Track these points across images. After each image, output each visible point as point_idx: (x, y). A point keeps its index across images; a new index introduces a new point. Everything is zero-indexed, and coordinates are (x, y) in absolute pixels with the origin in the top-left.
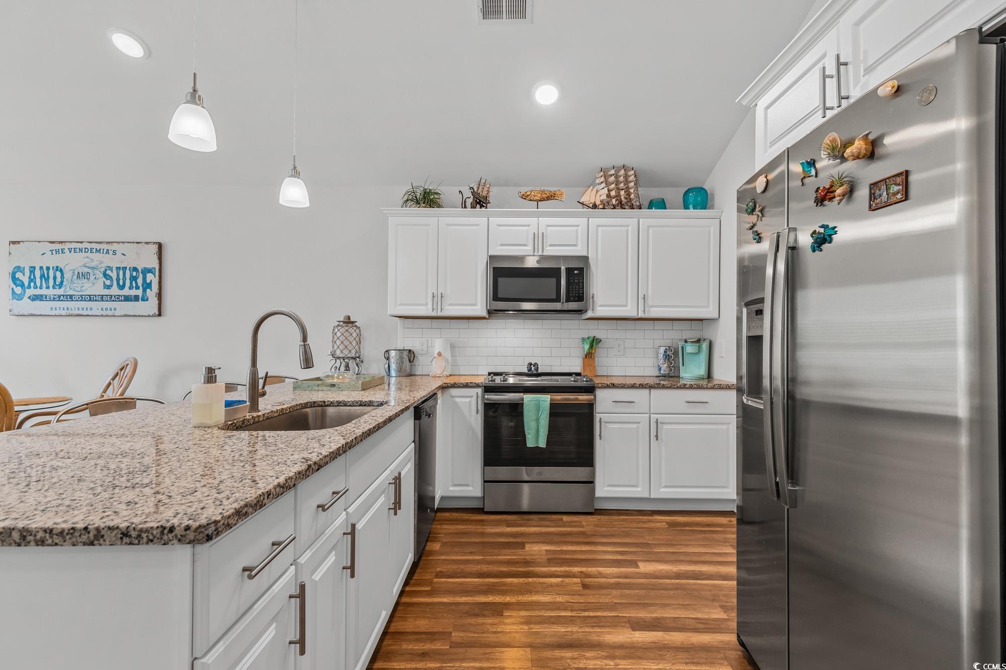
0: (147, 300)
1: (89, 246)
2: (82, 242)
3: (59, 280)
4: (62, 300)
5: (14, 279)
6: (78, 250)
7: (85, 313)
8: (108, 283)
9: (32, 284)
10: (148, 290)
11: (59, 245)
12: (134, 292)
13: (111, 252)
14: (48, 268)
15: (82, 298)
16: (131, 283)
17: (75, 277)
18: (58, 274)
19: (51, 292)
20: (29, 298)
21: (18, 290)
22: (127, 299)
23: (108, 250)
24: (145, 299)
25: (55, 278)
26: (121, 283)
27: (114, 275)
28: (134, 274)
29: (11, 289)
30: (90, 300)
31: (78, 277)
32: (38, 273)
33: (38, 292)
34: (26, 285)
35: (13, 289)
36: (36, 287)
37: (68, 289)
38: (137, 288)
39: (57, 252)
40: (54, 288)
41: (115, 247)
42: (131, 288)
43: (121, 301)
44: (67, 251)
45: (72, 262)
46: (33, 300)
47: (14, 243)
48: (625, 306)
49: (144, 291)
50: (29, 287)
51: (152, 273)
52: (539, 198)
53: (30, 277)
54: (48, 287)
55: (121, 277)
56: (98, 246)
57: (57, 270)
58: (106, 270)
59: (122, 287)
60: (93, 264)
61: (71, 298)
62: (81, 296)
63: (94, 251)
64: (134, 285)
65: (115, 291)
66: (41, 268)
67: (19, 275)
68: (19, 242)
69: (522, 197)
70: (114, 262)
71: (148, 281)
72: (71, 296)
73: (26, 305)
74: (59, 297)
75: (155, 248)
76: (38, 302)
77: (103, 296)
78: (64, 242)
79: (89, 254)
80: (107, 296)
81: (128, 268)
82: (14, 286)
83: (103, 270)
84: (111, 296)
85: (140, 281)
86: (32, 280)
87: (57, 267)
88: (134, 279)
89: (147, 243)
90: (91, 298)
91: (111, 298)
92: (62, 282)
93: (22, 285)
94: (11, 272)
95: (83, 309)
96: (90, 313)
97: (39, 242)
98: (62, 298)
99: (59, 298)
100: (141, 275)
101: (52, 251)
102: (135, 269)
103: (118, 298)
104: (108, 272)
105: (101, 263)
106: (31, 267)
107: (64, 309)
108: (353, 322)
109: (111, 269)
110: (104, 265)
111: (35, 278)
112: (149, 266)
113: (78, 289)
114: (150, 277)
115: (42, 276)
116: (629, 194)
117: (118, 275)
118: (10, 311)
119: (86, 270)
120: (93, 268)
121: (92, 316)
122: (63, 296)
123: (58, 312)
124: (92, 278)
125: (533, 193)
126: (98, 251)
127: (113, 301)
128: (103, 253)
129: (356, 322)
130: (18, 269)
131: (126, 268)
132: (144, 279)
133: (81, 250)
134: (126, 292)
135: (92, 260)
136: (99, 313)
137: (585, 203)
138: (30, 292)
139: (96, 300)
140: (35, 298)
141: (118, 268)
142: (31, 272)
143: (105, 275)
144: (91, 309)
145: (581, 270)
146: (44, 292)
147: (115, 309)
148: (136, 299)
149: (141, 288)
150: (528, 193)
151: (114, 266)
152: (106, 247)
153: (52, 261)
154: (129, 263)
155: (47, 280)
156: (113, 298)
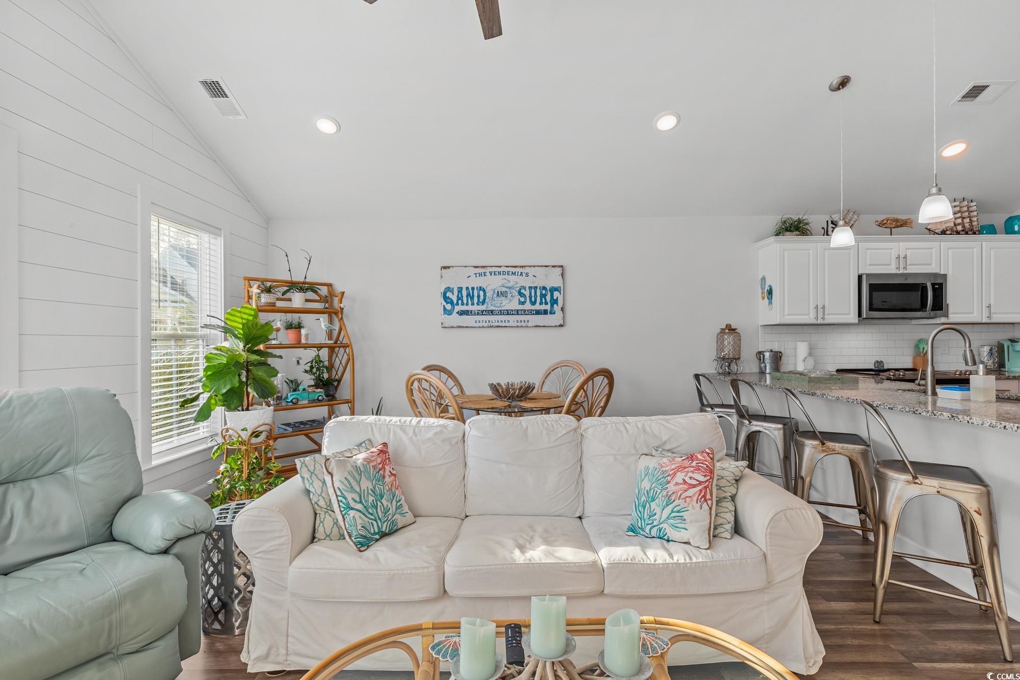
0: (554, 313)
1: (506, 270)
2: (500, 267)
3: (482, 298)
4: (485, 315)
5: (446, 298)
6: (497, 273)
7: (503, 324)
8: (522, 299)
9: (460, 302)
10: (555, 305)
11: (482, 269)
12: (543, 307)
13: (524, 275)
14: (473, 289)
15: (501, 313)
16: (541, 300)
17: (495, 295)
18: (482, 293)
19: (476, 308)
20: (458, 313)
21: (449, 307)
22: (538, 312)
23: (521, 273)
24: (552, 312)
25: (479, 296)
26: (533, 299)
27: (527, 293)
28: (544, 292)
29: (442, 306)
30: (508, 314)
31: (498, 295)
32: (464, 293)
33: (465, 308)
34: (455, 302)
35: (444, 306)
36: (462, 304)
37: (490, 305)
38: (546, 303)
39: (480, 275)
40: (478, 304)
41: (525, 270)
42: (541, 303)
43: (533, 314)
44: (488, 274)
45: (492, 283)
46: (461, 314)
47: (445, 268)
48: (972, 313)
49: (552, 306)
50: (457, 304)
51: (558, 291)
52: (894, 226)
53: (458, 296)
54: (473, 304)
55: (533, 294)
56: (514, 270)
57: (480, 290)
58: (520, 289)
59: (534, 303)
60: (510, 285)
61: (492, 312)
62: (500, 310)
63: (511, 273)
64: (544, 301)
65: (528, 306)
66: (467, 288)
67: (449, 294)
68: (449, 267)
69: (879, 226)
70: (527, 282)
71: (555, 298)
72: (492, 311)
73: (455, 319)
74: (482, 312)
75: (559, 270)
76: (464, 317)
77: (518, 310)
78: (486, 267)
79: (506, 276)
80: (522, 310)
81: (538, 287)
82: (445, 304)
83: (518, 289)
84: (525, 310)
85: (548, 298)
86: (460, 298)
87: (480, 287)
88: (543, 296)
89: (554, 266)
90: (508, 313)
91: (525, 312)
92: (485, 299)
93: (452, 303)
94: (442, 292)
95: (502, 321)
96: (507, 324)
97: (465, 267)
98: (484, 313)
99: (482, 313)
100: (549, 294)
101: (476, 274)
102: (544, 288)
103: (530, 312)
104: (523, 291)
105: (517, 283)
106: (459, 288)
107: (486, 322)
109: (524, 288)
110: (519, 285)
111: (462, 296)
112: (556, 285)
113: (498, 305)
114: (556, 294)
115: (468, 295)
116: (971, 221)
117: (530, 293)
118: (442, 324)
119: (504, 289)
120: (510, 288)
121: (509, 327)
122: (486, 311)
123: (481, 325)
124: (509, 296)
125: (889, 222)
126: (514, 274)
127: (527, 314)
128: (518, 275)
129: (737, 329)
130: (448, 289)
131: (537, 287)
132: (552, 296)
133: (499, 273)
134: (538, 307)
135: (508, 281)
136: (515, 324)
137: (932, 229)
138: (458, 308)
139: (512, 314)
140: (462, 313)
141: (530, 288)
142: (459, 292)
143: (520, 294)
144: (509, 321)
145: (941, 285)
146: (470, 308)
147: (528, 321)
148: (545, 312)
149: (549, 304)
150: (885, 222)
151: (527, 285)
152: (520, 270)
153: (476, 282)
154: (539, 283)
155: (472, 298)
156: (527, 312)
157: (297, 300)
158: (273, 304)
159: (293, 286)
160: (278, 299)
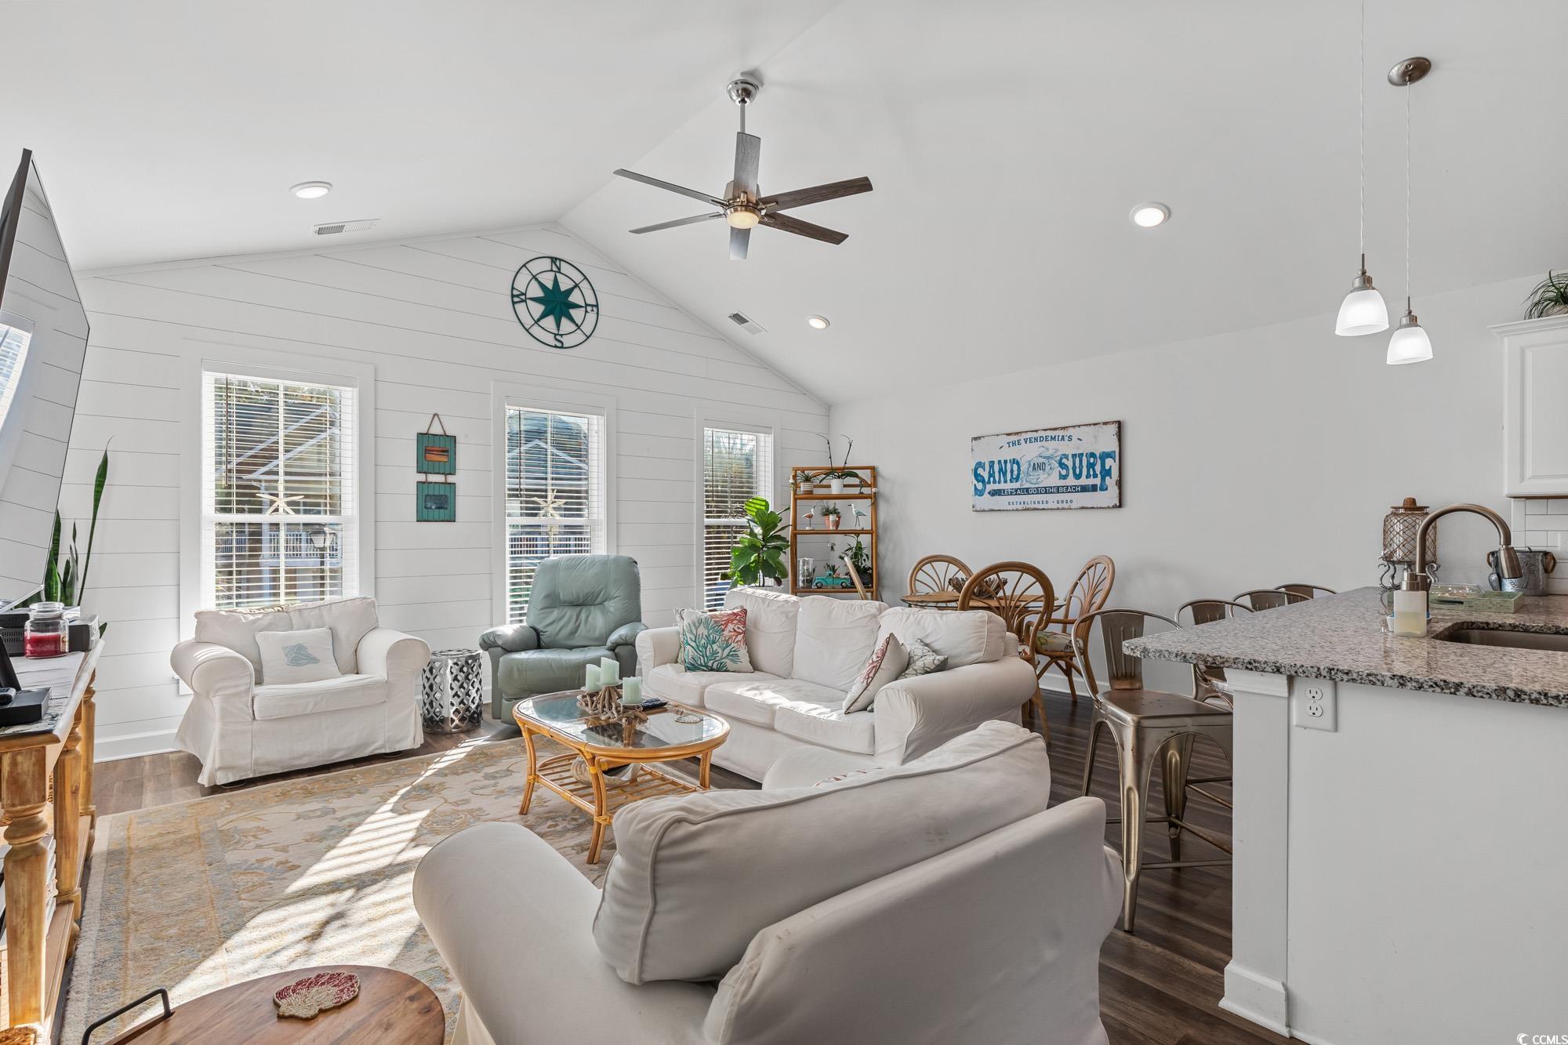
0: (1106, 489)
1: (1044, 434)
2: (1037, 431)
3: (1015, 473)
4: (1019, 494)
5: (977, 476)
6: (1033, 440)
7: (1041, 506)
8: (1064, 472)
9: (992, 479)
10: (1107, 478)
11: (1015, 437)
12: (1091, 481)
13: (1066, 438)
14: (1006, 462)
15: (1038, 491)
16: (1088, 471)
17: (1031, 469)
18: (1015, 467)
19: (1009, 486)
20: (989, 493)
21: (980, 486)
22: (1084, 489)
23: (1063, 436)
24: (1104, 488)
25: (1012, 471)
26: (1078, 472)
27: (1070, 464)
28: (1092, 460)
29: (973, 485)
30: (1046, 493)
31: (1034, 468)
32: (996, 467)
33: (997, 487)
34: (986, 480)
35: (975, 485)
36: (994, 482)
37: (1024, 482)
38: (1095, 476)
39: (1014, 444)
40: (1011, 481)
41: (1070, 432)
42: (1088, 476)
43: (1078, 492)
44: (1022, 442)
45: (1028, 453)
46: (993, 495)
47: (975, 439)
49: (1103, 479)
50: (989, 482)
51: (1111, 457)
53: (989, 472)
54: (1005, 482)
55: (1077, 465)
56: (1053, 434)
57: (1014, 463)
58: (1061, 459)
59: (1078, 477)
60: (1048, 454)
61: (1027, 491)
62: (1037, 488)
63: (1049, 438)
64: (1092, 473)
65: (1071, 481)
66: (1000, 462)
67: (980, 471)
68: (979, 438)
70: (1068, 448)
71: (1107, 468)
72: (1027, 489)
73: (987, 501)
74: (1016, 490)
75: (1113, 428)
76: (997, 497)
77: (1058, 487)
78: (1020, 433)
79: (1044, 443)
80: (1063, 487)
81: (1085, 454)
82: (976, 483)
83: (1058, 458)
84: (1067, 486)
85: (1098, 468)
86: (991, 475)
87: (1014, 459)
88: (1091, 466)
89: (1105, 423)
90: (1047, 491)
91: (1067, 489)
92: (1019, 475)
93: (983, 481)
94: (973, 468)
95: (1039, 503)
96: (1045, 506)
97: (997, 435)
98: (1019, 491)
99: (1015, 492)
100: (1099, 461)
101: (1008, 443)
102: (1092, 455)
103: (1074, 489)
104: (1064, 461)
105: (1057, 451)
106: (990, 462)
107: (1020, 503)
108: (1421, 509)
109: (1066, 457)
110: (1060, 453)
111: (994, 472)
112: (1108, 450)
113: (1034, 481)
114: (1109, 462)
115: (1000, 470)
117: (1074, 464)
118: (973, 507)
119: (1041, 460)
120: (1048, 458)
121: (1048, 509)
122: (1020, 489)
123: (1015, 507)
124: (1048, 468)
126: (1053, 438)
127: (1069, 492)
128: (1058, 440)
129: (1428, 507)
130: (980, 465)
131: (1082, 454)
132: (1103, 465)
133: (1036, 439)
134: (1084, 481)
135: (1047, 449)
136: (1055, 506)
138: (990, 487)
139: (1052, 493)
140: (994, 493)
141: (1074, 456)
142: (990, 467)
143: (1062, 465)
144: (1047, 502)
146: (1002, 486)
147: (1071, 501)
148: (1094, 488)
149: (1099, 476)
151: (1070, 453)
152: (1060, 433)
153: (1009, 454)
154: (1086, 448)
155: (1005, 474)
156: (1069, 489)
157: (836, 486)
158: (811, 492)
159: (831, 472)
160: (815, 487)
